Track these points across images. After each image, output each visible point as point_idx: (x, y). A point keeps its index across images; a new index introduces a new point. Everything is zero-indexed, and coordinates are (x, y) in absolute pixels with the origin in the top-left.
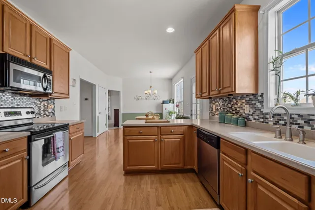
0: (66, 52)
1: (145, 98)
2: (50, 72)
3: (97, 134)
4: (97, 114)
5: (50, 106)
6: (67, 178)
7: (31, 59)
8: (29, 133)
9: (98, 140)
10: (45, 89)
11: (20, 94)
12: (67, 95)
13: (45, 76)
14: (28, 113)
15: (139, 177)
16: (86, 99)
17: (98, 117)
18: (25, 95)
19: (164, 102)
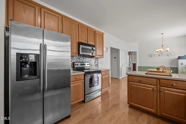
0: (102, 35)
1: (157, 55)
2: (94, 46)
3: (121, 78)
4: (121, 66)
5: (96, 62)
6: (100, 97)
7: (87, 42)
8: (84, 73)
9: (121, 81)
10: (92, 54)
11: (85, 57)
12: (102, 56)
13: (92, 48)
14: (88, 64)
15: (139, 113)
16: (115, 58)
17: (121, 68)
18: (87, 57)
19: (179, 58)
